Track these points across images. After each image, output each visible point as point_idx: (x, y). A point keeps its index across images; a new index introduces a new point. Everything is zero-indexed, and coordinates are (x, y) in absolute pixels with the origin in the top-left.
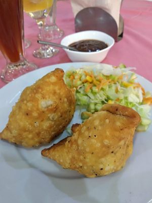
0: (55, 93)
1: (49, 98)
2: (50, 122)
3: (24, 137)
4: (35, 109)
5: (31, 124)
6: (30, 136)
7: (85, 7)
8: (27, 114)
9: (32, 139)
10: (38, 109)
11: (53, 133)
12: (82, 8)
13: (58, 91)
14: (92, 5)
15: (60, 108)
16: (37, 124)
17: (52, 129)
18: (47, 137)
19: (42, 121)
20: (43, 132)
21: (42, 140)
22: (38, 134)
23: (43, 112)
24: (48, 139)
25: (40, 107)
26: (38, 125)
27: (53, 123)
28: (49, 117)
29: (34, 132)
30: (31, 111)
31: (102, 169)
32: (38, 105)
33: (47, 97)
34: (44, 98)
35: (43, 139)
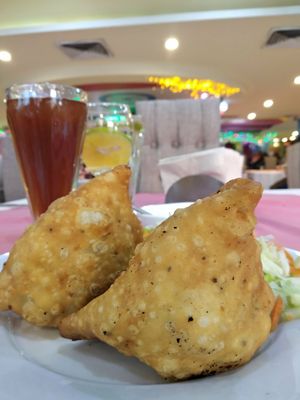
0: (109, 203)
1: (98, 206)
2: (92, 255)
3: (33, 279)
4: (68, 222)
5: (52, 250)
6: (46, 280)
7: (183, 176)
8: (51, 230)
9: (48, 289)
10: (73, 223)
11: (93, 285)
12: (178, 179)
13: (116, 203)
14: (194, 172)
15: (116, 235)
16: (64, 253)
17: (93, 274)
18: (80, 292)
19: (77, 249)
20: (72, 277)
21: (69, 298)
22: (63, 279)
23: (83, 232)
24: (81, 299)
25: (77, 220)
26: (67, 254)
27: (97, 259)
28: (91, 245)
29: (55, 273)
30: (60, 225)
31: (191, 319)
32: (74, 217)
33: (95, 204)
34: (88, 204)
35: (71, 295)
